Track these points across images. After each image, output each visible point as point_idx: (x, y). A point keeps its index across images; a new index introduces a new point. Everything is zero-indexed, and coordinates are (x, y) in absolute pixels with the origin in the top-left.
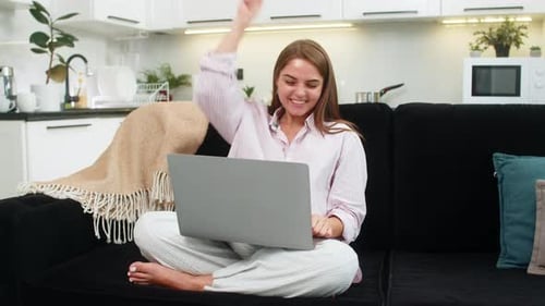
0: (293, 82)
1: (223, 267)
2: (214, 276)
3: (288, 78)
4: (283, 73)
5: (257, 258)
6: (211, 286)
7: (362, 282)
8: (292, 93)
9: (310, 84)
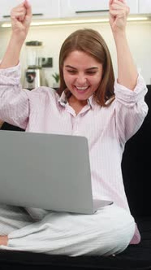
0: (74, 71)
1: (18, 228)
2: (9, 236)
3: (69, 69)
4: (66, 64)
5: (47, 222)
6: (6, 245)
7: (140, 243)
8: (75, 80)
9: (90, 72)
